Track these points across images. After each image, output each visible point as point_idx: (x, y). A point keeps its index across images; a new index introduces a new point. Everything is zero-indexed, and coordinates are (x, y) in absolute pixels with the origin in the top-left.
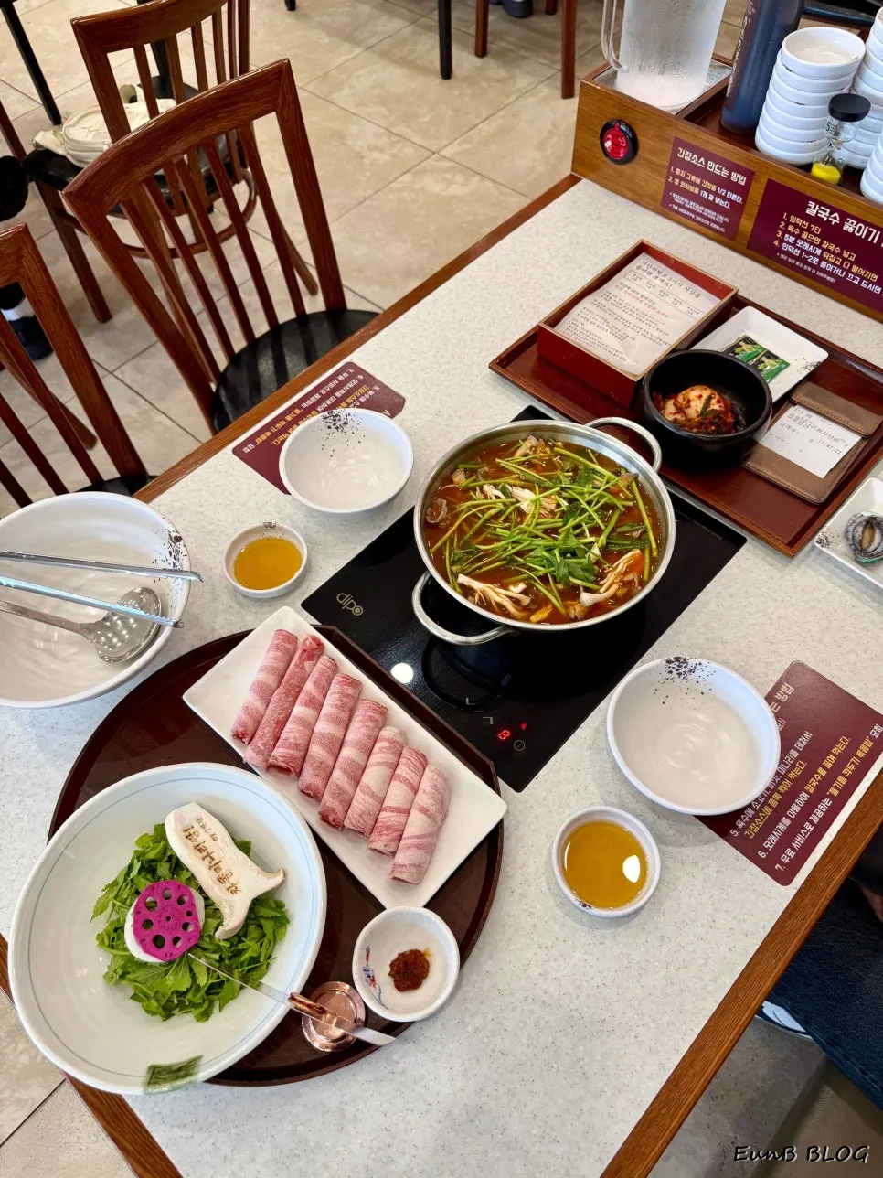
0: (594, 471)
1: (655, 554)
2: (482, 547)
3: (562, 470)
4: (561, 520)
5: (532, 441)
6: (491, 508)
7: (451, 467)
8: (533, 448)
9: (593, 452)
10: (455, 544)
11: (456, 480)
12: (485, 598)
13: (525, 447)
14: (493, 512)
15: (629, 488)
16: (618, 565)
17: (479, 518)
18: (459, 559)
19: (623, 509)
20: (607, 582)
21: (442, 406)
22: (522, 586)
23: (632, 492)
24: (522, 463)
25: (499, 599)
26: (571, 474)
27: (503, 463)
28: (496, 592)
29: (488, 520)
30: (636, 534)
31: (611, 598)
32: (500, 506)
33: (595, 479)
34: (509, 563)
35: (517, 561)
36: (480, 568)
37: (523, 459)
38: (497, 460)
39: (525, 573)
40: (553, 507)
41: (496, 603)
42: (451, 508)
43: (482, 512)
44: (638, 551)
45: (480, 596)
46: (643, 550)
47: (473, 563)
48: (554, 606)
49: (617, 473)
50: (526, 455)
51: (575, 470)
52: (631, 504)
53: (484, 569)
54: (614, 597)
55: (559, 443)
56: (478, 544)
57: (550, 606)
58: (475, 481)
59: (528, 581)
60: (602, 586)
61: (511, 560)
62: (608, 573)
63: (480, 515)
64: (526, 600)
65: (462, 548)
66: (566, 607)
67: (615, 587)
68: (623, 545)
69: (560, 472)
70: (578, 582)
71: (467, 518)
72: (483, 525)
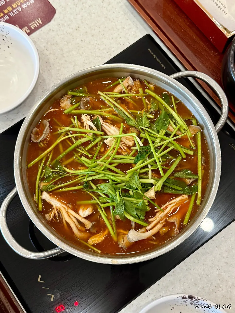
0: (171, 117)
1: (198, 203)
2: (68, 170)
3: (147, 111)
4: (133, 158)
5: (130, 81)
6: (82, 137)
7: (63, 92)
8: (128, 87)
9: (176, 99)
10: (48, 163)
11: (62, 105)
12: (59, 217)
13: (123, 85)
14: (83, 140)
15: (194, 138)
16: (167, 207)
17: (73, 143)
18: (48, 177)
19: (184, 156)
20: (155, 220)
21: (82, 22)
22: (88, 212)
23: (196, 143)
24: (116, 99)
25: (68, 220)
26: (152, 117)
27: (103, 96)
28: (68, 213)
29: (78, 147)
30: (189, 181)
31: (154, 235)
32: (89, 137)
33: (170, 124)
34: (85, 188)
35: (92, 188)
36: (61, 188)
37: (119, 96)
38: (99, 93)
39: (95, 199)
40: (131, 144)
41: (66, 222)
42: (53, 129)
43: (77, 138)
44: (186, 197)
45: (55, 214)
46: (190, 197)
47: (56, 183)
48: (109, 234)
49: (189, 123)
50: (122, 92)
51: (156, 114)
52: (191, 153)
53: (64, 190)
54: (157, 235)
55: (152, 86)
56: (66, 166)
57: (106, 233)
58: (77, 108)
59: (95, 207)
60: (149, 223)
61: (87, 185)
62: (157, 212)
63: (74, 141)
64: (89, 225)
65: (53, 168)
66: (118, 234)
67: (159, 226)
68: (176, 190)
69: (144, 113)
70: (131, 218)
71: (64, 140)
72: (75, 150)
